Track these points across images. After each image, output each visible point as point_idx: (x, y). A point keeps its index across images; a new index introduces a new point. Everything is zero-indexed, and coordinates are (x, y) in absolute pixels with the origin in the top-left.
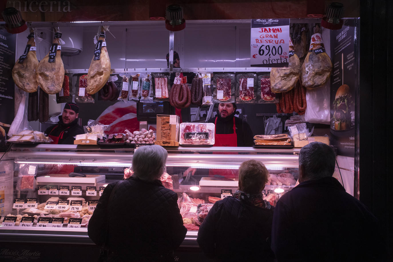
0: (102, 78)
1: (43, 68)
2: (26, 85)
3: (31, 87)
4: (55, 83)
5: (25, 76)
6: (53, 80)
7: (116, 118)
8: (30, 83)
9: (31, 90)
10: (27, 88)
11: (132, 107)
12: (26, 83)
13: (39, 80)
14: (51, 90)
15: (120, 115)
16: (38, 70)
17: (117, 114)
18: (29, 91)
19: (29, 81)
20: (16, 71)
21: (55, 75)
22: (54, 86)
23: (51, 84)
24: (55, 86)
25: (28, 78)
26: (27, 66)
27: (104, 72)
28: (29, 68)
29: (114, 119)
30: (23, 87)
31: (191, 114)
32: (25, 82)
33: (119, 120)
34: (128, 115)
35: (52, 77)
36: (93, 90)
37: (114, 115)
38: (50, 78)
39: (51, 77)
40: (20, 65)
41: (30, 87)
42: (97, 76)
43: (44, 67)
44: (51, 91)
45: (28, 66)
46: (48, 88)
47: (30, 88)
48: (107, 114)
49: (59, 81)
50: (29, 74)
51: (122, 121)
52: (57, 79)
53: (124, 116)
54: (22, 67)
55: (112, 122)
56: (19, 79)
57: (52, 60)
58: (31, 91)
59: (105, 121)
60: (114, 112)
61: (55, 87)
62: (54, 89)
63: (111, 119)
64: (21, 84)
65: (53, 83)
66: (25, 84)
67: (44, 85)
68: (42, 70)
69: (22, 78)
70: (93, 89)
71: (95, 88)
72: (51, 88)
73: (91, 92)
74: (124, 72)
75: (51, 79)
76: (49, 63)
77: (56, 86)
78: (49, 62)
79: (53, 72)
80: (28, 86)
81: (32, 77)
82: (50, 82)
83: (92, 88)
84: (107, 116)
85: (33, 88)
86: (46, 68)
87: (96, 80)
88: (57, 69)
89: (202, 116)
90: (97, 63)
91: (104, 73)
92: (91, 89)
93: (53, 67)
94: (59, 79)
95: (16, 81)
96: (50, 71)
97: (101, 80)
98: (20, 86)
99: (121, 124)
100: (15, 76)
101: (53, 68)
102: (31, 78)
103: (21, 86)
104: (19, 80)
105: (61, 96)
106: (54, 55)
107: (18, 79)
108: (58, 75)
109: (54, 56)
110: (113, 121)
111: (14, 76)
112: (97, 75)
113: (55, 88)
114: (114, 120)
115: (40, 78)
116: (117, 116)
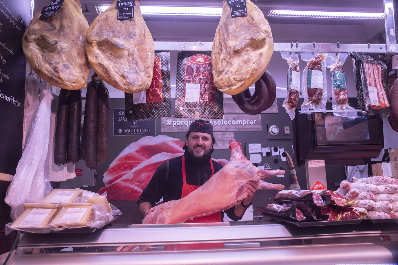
0: (265, 53)
1: (104, 31)
2: (62, 70)
3: (74, 76)
4: (137, 66)
5: (59, 47)
6: (133, 59)
7: (142, 160)
8: (72, 64)
9: (74, 83)
10: (63, 75)
11: (165, 144)
12: (61, 64)
13: (97, 57)
14: (132, 81)
15: (147, 156)
16: (94, 34)
17: (143, 155)
18: (68, 83)
19: (68, 60)
20: (34, 36)
21: (137, 47)
22: (136, 71)
23: (128, 67)
24: (139, 72)
25: (65, 52)
26: (62, 26)
27: (266, 40)
28: (67, 31)
29: (139, 161)
30: (55, 74)
31: (250, 152)
32: (58, 61)
33: (146, 162)
34: (159, 155)
35: (131, 50)
36: (240, 84)
37: (138, 155)
38: (126, 53)
39: (129, 51)
40: (43, 23)
41: (71, 74)
42: (247, 50)
43: (108, 28)
44: (131, 85)
45: (66, 26)
46: (123, 76)
47: (71, 77)
48: (127, 155)
49: (145, 62)
50: (68, 43)
51: (151, 163)
52: (141, 58)
53: (153, 158)
54: (51, 29)
55: (136, 166)
56: (42, 55)
57: (125, 15)
58: (74, 85)
59: (126, 164)
60: (138, 151)
61: (140, 76)
62: (137, 79)
63: (134, 161)
64: (47, 66)
65: (135, 66)
66: (60, 67)
67: (112, 70)
68: (104, 35)
69: (51, 54)
70: (240, 81)
71: (249, 78)
72: (131, 76)
73: (234, 87)
74: (290, 50)
75: (128, 55)
76: (119, 21)
77: (141, 73)
78: (118, 19)
79: (132, 41)
80: (67, 71)
81: (75, 52)
82: (127, 63)
83: (238, 79)
84: (128, 157)
85: (79, 79)
86: (113, 32)
87: (248, 58)
88: (138, 36)
89: (264, 155)
90: (242, 22)
91: (267, 44)
92: (234, 82)
93: (131, 29)
94: (146, 58)
95: (35, 59)
96: (125, 38)
97: (262, 60)
98: (46, 72)
99: (150, 168)
100: (31, 47)
101: (131, 33)
102: (73, 54)
103: (47, 70)
104: (41, 57)
105: (139, 102)
106: (131, 5)
107: (39, 56)
108: (143, 49)
109: (132, 7)
110: (137, 164)
111: (27, 47)
112: (249, 49)
113: (140, 79)
114: (139, 163)
115: (98, 54)
116: (143, 158)
